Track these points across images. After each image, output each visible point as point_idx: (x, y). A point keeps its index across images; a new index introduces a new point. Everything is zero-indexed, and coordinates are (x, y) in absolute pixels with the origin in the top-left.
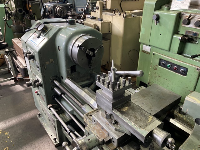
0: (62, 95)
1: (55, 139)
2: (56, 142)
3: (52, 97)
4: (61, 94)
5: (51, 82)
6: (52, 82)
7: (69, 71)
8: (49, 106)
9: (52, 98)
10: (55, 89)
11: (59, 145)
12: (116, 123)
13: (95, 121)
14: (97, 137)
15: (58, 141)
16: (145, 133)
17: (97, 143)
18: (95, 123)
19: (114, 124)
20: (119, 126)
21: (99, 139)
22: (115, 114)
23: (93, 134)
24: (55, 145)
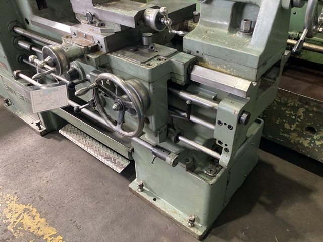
0: (33, 49)
1: (39, 124)
2: (40, 129)
3: (18, 59)
4: (31, 48)
5: (10, 31)
6: (12, 32)
7: (35, 6)
8: (15, 72)
9: (19, 61)
10: (19, 43)
11: (46, 133)
12: (102, 25)
13: (75, 35)
14: (78, 46)
15: (44, 128)
16: (134, 13)
17: (79, 52)
18: (75, 37)
19: (99, 26)
20: (107, 27)
21: (81, 47)
22: (98, 9)
23: (74, 45)
24: (41, 133)
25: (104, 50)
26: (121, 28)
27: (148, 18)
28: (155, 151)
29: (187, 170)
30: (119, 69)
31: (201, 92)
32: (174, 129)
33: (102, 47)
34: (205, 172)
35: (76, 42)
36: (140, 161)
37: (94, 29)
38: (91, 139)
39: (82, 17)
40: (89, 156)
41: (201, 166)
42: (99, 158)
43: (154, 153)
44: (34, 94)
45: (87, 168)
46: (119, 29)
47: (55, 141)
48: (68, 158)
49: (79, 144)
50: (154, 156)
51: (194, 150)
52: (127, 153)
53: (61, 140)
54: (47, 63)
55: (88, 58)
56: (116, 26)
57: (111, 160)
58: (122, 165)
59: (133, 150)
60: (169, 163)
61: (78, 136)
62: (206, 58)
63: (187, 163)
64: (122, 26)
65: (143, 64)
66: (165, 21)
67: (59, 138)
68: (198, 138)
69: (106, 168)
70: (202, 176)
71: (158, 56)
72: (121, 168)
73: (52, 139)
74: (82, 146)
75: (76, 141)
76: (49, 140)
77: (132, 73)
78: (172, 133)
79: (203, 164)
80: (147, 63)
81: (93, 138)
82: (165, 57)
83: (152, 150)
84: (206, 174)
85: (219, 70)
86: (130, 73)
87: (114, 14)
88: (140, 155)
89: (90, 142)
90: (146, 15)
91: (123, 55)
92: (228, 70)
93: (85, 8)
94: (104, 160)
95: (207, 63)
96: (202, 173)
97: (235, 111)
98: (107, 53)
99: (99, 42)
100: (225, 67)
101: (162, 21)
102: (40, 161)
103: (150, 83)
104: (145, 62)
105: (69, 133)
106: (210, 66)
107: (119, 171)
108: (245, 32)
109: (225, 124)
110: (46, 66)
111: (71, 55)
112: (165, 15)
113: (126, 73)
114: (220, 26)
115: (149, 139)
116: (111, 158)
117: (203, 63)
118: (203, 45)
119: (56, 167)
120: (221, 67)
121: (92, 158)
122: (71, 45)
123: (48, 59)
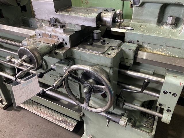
1: (1, 101)
11: (8, 107)
12: (63, 26)
13: (40, 35)
14: (46, 44)
15: (5, 103)
16: (94, 16)
17: (48, 49)
18: (40, 37)
19: (61, 27)
20: (68, 28)
21: (50, 45)
22: (60, 15)
23: (42, 44)
24: (3, 107)
25: (68, 46)
26: (81, 28)
27: (104, 19)
28: (109, 116)
29: (132, 127)
30: (82, 59)
31: (141, 70)
32: (122, 98)
33: (66, 44)
34: (144, 125)
35: (44, 41)
36: (89, 122)
37: (57, 30)
38: (44, 107)
39: (44, 22)
40: (44, 120)
41: (138, 121)
42: (54, 121)
43: (108, 118)
44: (16, 89)
45: (44, 130)
46: (79, 29)
47: (15, 112)
48: (28, 124)
49: (36, 113)
50: (108, 120)
51: (134, 110)
52: (79, 117)
53: (20, 111)
54: (25, 61)
55: (56, 53)
56: (77, 26)
57: (63, 122)
58: (72, 125)
59: (84, 115)
60: (123, 125)
61: (34, 106)
62: (145, 45)
63: (132, 121)
64: (82, 26)
65: (104, 54)
66: (119, 20)
67: (18, 109)
68: (135, 101)
69: (59, 127)
70: (143, 129)
71: (111, 46)
72: (72, 127)
73: (13, 111)
74: (39, 114)
75: (33, 111)
76: (10, 112)
77: (95, 62)
78: (121, 101)
79: (139, 119)
80: (106, 53)
81: (46, 107)
82: (116, 47)
83: (106, 116)
84: (145, 127)
85: (156, 53)
86: (92, 62)
87: (76, 18)
88: (90, 118)
89: (44, 109)
90: (103, 17)
91: (84, 48)
92: (164, 52)
93: (48, 15)
94: (58, 122)
95: (145, 49)
96: (142, 126)
97: (181, 83)
98: (71, 48)
99: (64, 40)
100: (161, 50)
101: (117, 20)
102: (7, 130)
103: (110, 68)
104: (104, 53)
105: (26, 105)
106: (148, 50)
107: (71, 129)
108: (171, 25)
109: (170, 93)
110: (24, 64)
111: (42, 52)
112: (120, 16)
113: (88, 62)
114: (150, 22)
115: (94, 105)
116: (62, 120)
117: (142, 49)
118: (143, 36)
119: (20, 133)
120: (157, 50)
121: (47, 121)
122: (40, 44)
123: (24, 57)
